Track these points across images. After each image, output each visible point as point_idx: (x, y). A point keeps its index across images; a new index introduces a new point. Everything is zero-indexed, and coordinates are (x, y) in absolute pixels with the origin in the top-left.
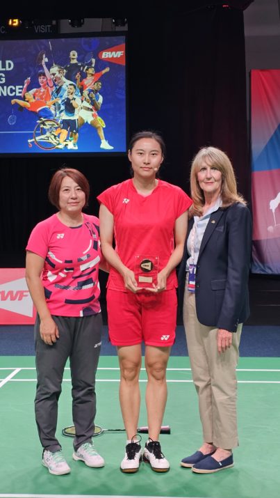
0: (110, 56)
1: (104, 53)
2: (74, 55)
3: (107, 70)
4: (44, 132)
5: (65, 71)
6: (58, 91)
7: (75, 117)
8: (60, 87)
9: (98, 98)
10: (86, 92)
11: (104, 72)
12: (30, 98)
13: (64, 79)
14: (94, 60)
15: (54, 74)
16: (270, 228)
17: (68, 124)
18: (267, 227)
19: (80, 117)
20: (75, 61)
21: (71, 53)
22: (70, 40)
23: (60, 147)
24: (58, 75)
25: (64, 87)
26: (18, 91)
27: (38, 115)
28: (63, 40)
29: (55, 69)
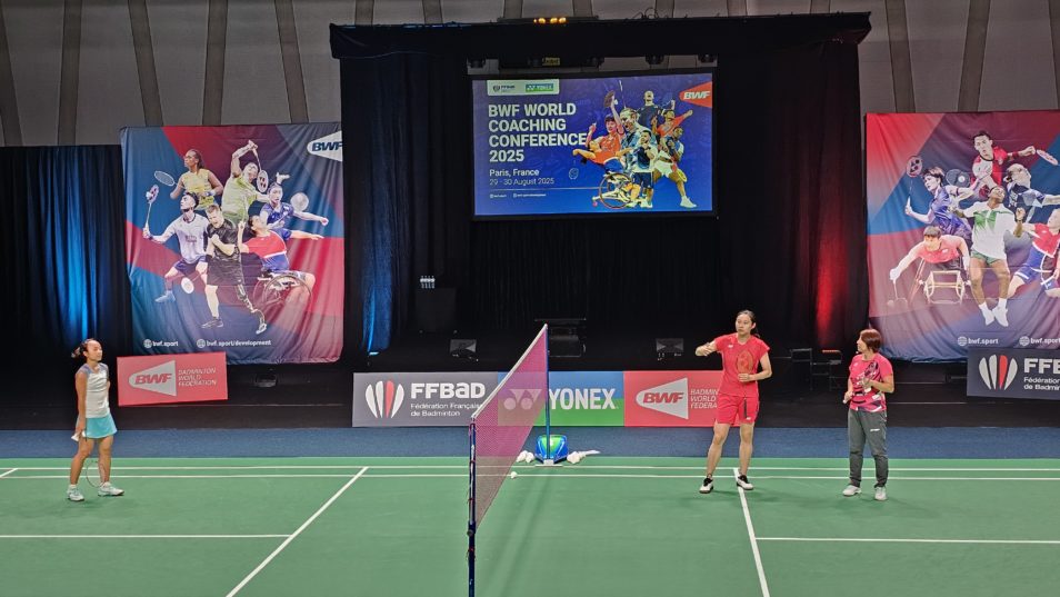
0: (694, 97)
1: (686, 94)
2: (649, 96)
3: (690, 113)
4: (612, 187)
5: (638, 115)
6: (629, 139)
7: (650, 170)
8: (633, 134)
9: (678, 147)
10: (663, 140)
11: (685, 116)
12: (594, 148)
13: (637, 125)
14: (673, 102)
15: (625, 119)
16: (891, 303)
17: (641, 179)
18: (886, 301)
19: (656, 170)
20: (651, 104)
21: (646, 94)
22: (644, 78)
23: (631, 205)
24: (629, 119)
25: (637, 134)
26: (581, 139)
27: (605, 168)
28: (636, 78)
29: (626, 113)
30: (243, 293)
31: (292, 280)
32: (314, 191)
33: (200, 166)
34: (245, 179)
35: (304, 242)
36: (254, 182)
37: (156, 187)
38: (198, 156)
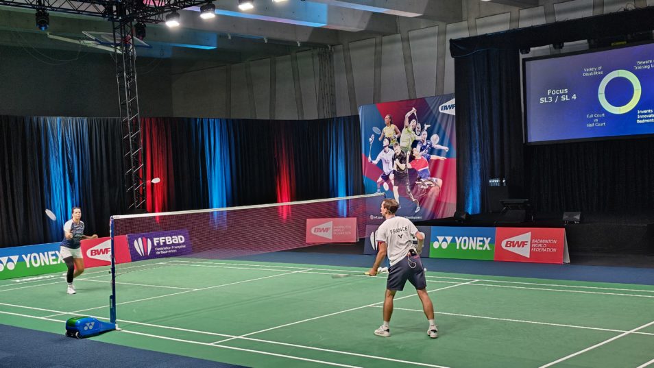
30: (409, 190)
31: (431, 183)
32: (441, 132)
33: (391, 123)
34: (411, 128)
35: (437, 161)
36: (414, 130)
37: (373, 135)
38: (390, 118)
